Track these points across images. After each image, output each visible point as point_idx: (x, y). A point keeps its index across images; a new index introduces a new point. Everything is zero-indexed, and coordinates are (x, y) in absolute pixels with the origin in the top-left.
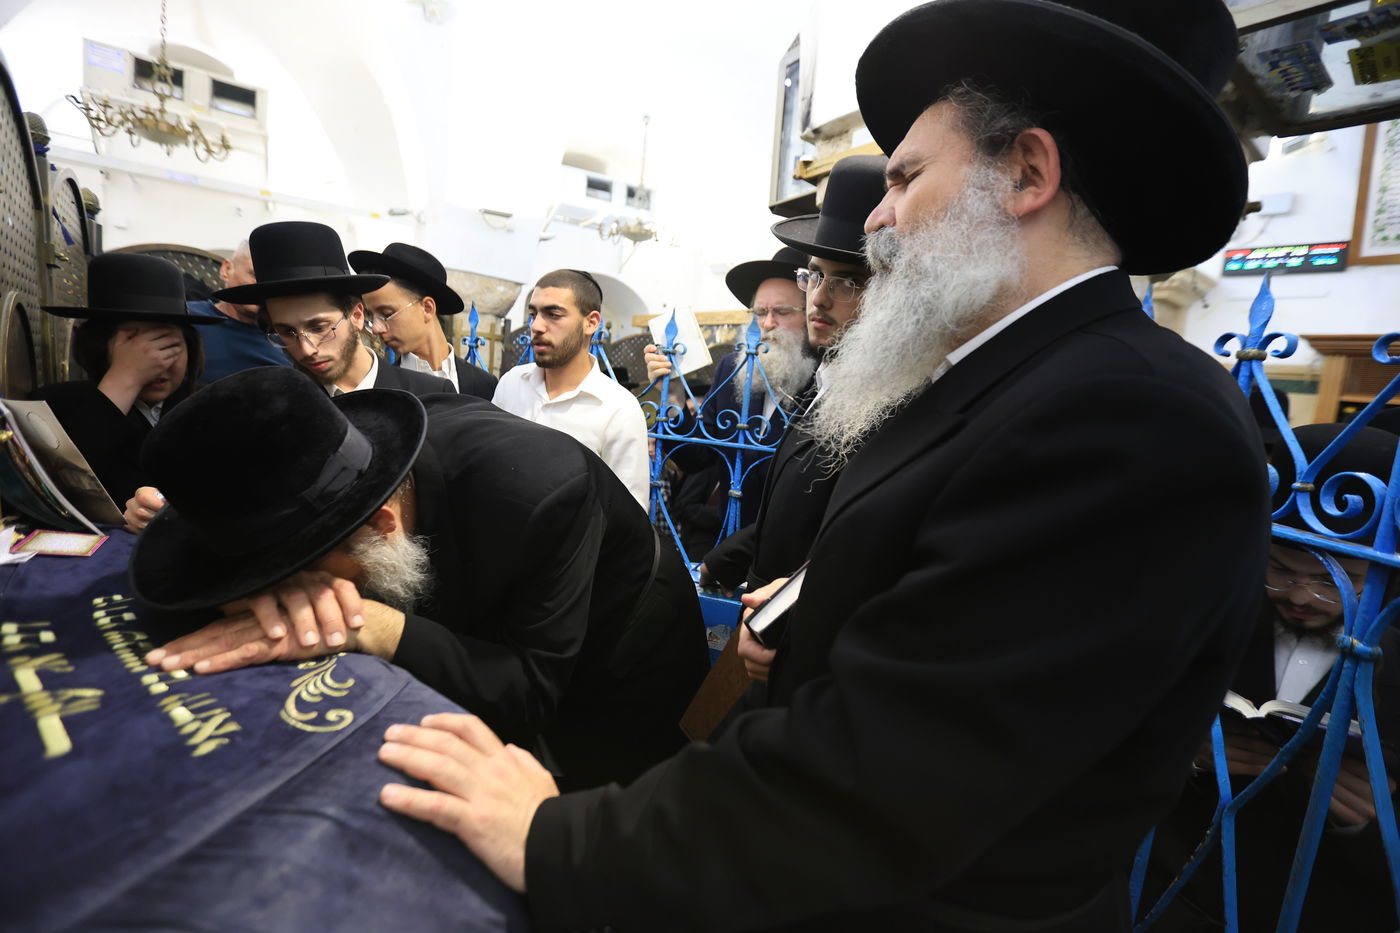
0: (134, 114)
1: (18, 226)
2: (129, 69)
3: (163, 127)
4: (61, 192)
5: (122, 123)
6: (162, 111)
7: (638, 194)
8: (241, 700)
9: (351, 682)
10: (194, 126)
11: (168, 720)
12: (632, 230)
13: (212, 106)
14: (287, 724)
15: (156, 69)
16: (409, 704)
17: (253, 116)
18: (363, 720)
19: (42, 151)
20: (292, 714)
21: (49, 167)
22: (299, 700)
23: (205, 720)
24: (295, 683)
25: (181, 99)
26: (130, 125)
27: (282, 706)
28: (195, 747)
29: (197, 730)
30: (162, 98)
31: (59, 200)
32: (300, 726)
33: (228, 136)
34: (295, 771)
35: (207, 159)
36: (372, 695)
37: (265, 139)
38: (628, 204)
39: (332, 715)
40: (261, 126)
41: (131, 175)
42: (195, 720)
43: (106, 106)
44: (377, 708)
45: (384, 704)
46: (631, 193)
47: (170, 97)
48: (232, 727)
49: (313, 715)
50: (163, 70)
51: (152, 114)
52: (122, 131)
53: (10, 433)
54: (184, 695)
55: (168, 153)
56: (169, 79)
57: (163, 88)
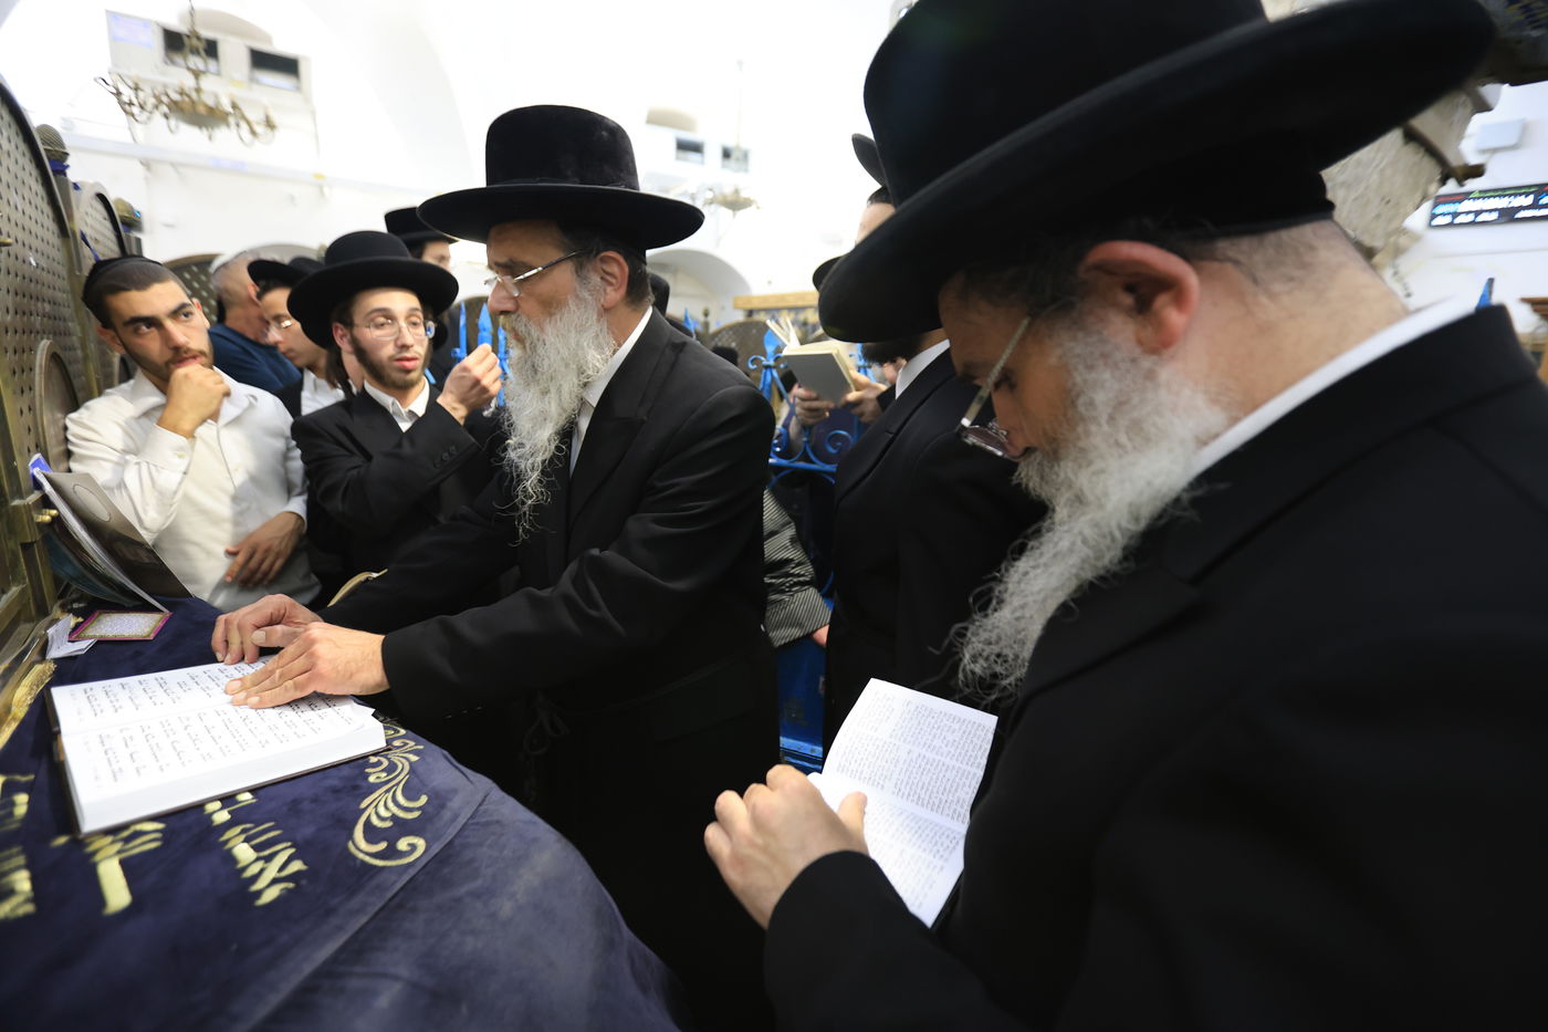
0: (168, 96)
1: (43, 263)
2: (158, 42)
3: (202, 109)
4: (90, 210)
5: (156, 107)
6: (198, 90)
7: (735, 155)
8: (308, 831)
9: (424, 799)
10: (234, 106)
11: (230, 859)
12: (729, 199)
13: (252, 80)
14: (354, 858)
15: (186, 39)
16: (488, 824)
17: (298, 89)
18: (436, 848)
19: (61, 170)
20: (361, 846)
21: (71, 187)
22: (368, 825)
23: (269, 859)
24: (363, 805)
25: (218, 74)
26: (166, 109)
27: (350, 836)
28: (259, 893)
29: (262, 871)
30: (197, 74)
31: (89, 221)
32: (368, 859)
33: (272, 113)
34: (364, 919)
35: (251, 142)
36: (447, 815)
37: (313, 113)
38: (723, 166)
39: (403, 845)
40: (308, 100)
41: (173, 165)
42: (258, 859)
43: (136, 89)
44: (452, 832)
45: (459, 827)
46: (726, 154)
47: (206, 72)
48: (297, 866)
49: (383, 846)
50: (195, 42)
51: (189, 96)
52: (157, 116)
53: (54, 512)
54: (248, 826)
55: (210, 138)
56: (203, 53)
57: (196, 62)
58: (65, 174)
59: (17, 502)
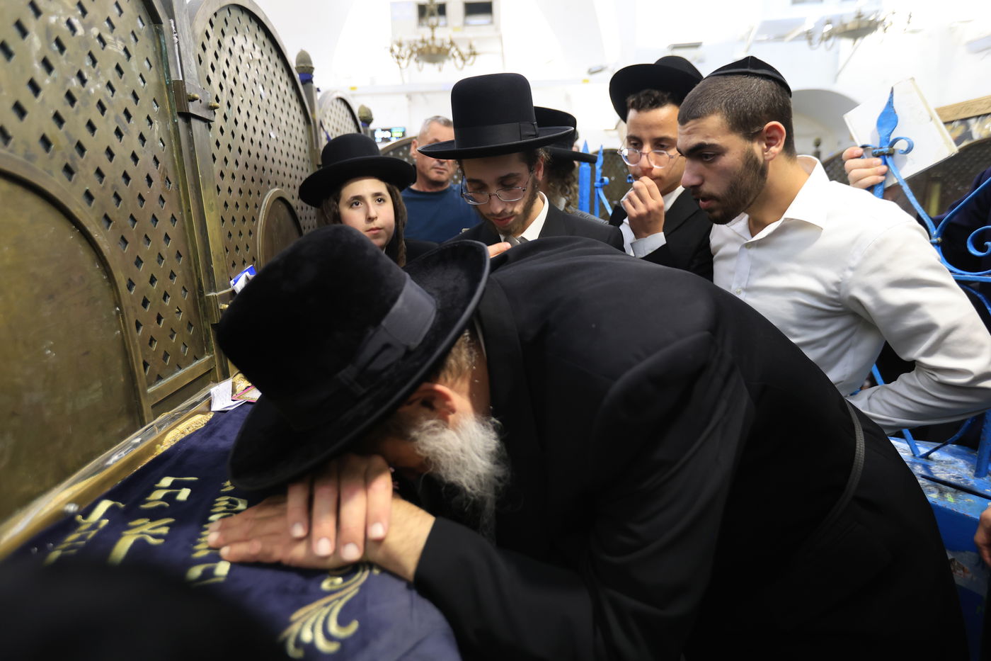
0: (415, 45)
1: (284, 138)
2: (414, 12)
3: (434, 51)
4: (331, 107)
5: (410, 56)
6: (433, 38)
10: (452, 43)
13: (465, 24)
15: (428, 8)
17: (492, 22)
19: (308, 79)
21: (315, 90)
25: (446, 25)
26: (415, 56)
30: (433, 28)
31: (329, 114)
33: (474, 44)
35: (462, 68)
37: (501, 38)
40: (497, 29)
41: (422, 93)
43: (400, 45)
47: (437, 25)
50: (432, 7)
51: (427, 43)
52: (412, 61)
55: (440, 69)
56: (436, 12)
57: (433, 20)
58: (312, 82)
59: (212, 294)
